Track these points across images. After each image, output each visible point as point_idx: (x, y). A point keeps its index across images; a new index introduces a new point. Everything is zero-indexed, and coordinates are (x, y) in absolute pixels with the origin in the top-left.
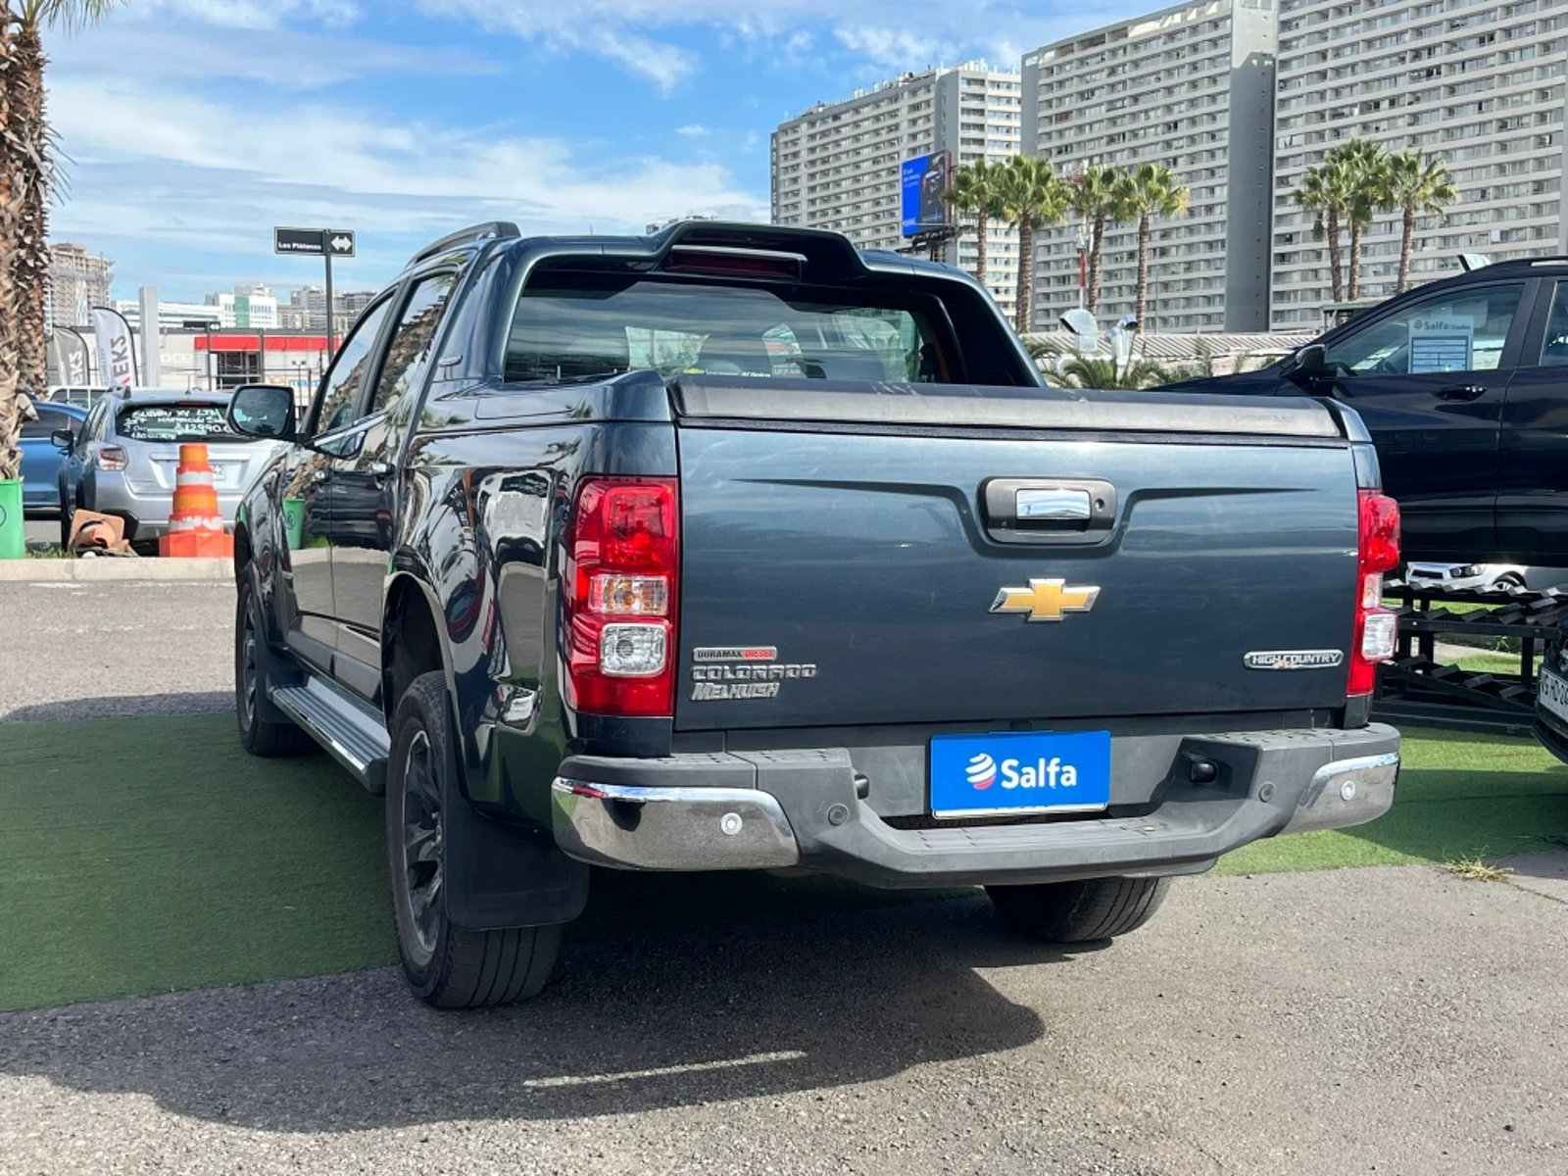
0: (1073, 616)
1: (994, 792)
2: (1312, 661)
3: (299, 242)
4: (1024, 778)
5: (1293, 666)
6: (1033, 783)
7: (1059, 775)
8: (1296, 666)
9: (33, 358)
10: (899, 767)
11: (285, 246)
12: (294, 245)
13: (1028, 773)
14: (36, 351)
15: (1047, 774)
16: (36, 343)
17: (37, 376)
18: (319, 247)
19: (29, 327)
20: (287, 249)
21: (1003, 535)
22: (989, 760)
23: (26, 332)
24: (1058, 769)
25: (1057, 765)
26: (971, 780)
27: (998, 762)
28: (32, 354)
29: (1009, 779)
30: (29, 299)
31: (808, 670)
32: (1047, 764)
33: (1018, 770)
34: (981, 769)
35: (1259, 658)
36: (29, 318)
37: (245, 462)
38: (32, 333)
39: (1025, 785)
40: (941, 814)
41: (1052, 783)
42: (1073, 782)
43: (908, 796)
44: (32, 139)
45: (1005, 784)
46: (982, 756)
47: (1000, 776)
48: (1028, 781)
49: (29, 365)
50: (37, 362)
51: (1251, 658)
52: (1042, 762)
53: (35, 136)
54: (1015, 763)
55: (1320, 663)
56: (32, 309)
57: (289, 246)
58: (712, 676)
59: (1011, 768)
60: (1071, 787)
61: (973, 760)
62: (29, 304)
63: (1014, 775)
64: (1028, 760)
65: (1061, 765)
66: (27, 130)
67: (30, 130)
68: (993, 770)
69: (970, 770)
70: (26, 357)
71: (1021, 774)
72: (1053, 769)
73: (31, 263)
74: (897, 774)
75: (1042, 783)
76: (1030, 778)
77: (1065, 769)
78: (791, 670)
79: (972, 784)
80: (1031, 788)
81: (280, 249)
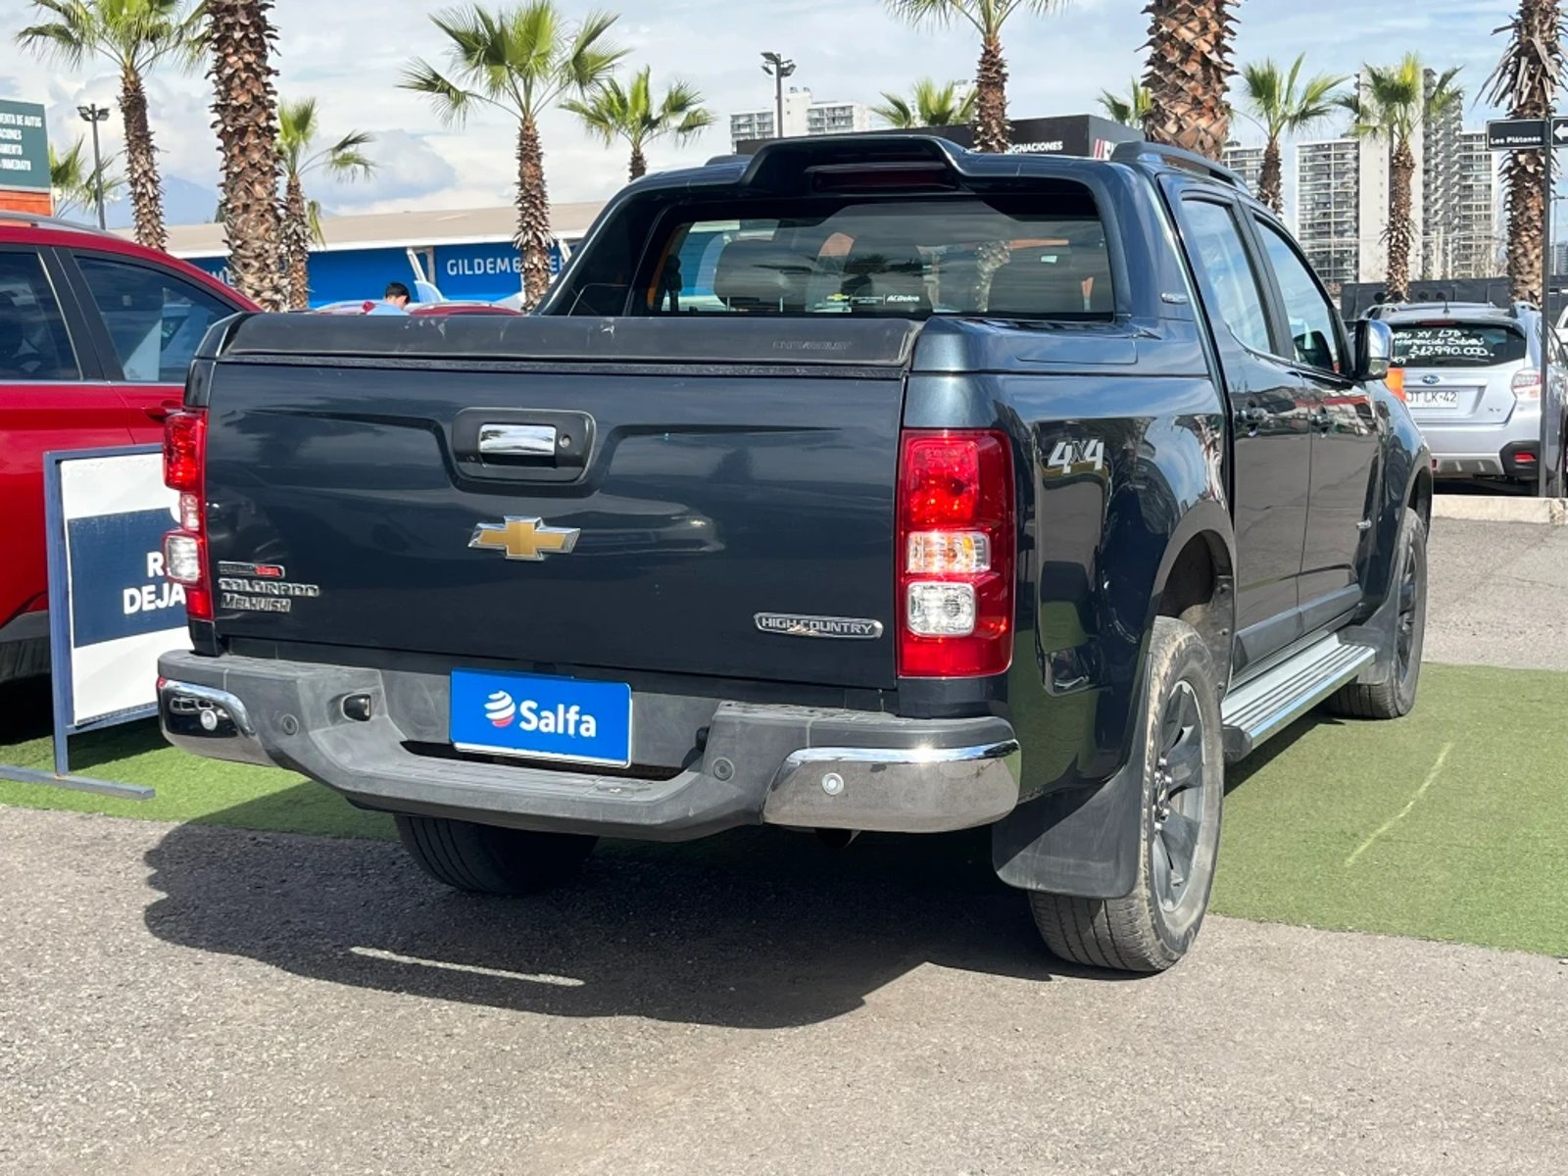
0: (554, 557)
1: (511, 732)
2: (838, 630)
3: (1515, 136)
4: (543, 722)
5: (812, 632)
6: (551, 729)
7: (578, 723)
8: (817, 634)
9: (1529, 273)
10: (427, 694)
11: (1497, 141)
12: (1509, 139)
13: (547, 718)
14: (1531, 265)
15: (566, 722)
16: (1532, 257)
17: (1531, 293)
18: (1539, 139)
19: (1526, 239)
20: (1500, 145)
21: (470, 468)
22: (508, 699)
23: (1522, 244)
24: (577, 717)
25: (577, 713)
26: (490, 716)
27: (518, 703)
28: (1528, 269)
29: (528, 721)
30: (1527, 209)
31: (311, 591)
32: (566, 711)
33: (536, 712)
34: (500, 707)
35: (769, 621)
36: (1526, 230)
37: (1482, 388)
38: (1529, 246)
39: (544, 729)
40: (460, 746)
41: (571, 731)
42: (592, 733)
43: (434, 724)
44: (1542, 32)
45: (523, 725)
46: (501, 694)
47: (519, 717)
48: (547, 725)
49: (1523, 281)
50: (1533, 277)
51: (760, 619)
52: (561, 707)
53: (1546, 27)
54: (534, 705)
55: (849, 633)
56: (1530, 219)
57: (1502, 141)
58: (235, 588)
59: (530, 709)
60: (590, 738)
61: (492, 697)
62: (1527, 214)
63: (532, 717)
64: (546, 704)
65: (581, 713)
66: (1536, 22)
67: (1540, 21)
68: (512, 710)
69: (489, 706)
70: (1520, 273)
71: (540, 718)
72: (572, 716)
73: (1530, 169)
74: (426, 702)
75: (561, 730)
76: (549, 723)
77: (585, 718)
78: (297, 589)
79: (490, 721)
80: (549, 733)
81: (1491, 146)
